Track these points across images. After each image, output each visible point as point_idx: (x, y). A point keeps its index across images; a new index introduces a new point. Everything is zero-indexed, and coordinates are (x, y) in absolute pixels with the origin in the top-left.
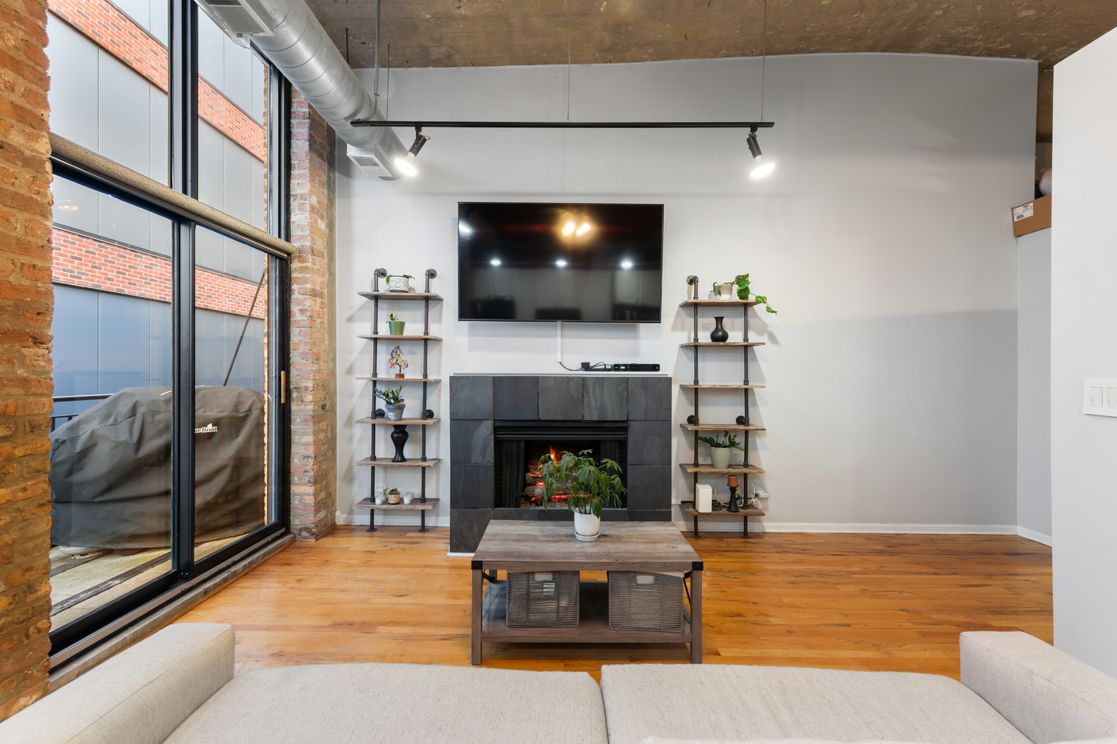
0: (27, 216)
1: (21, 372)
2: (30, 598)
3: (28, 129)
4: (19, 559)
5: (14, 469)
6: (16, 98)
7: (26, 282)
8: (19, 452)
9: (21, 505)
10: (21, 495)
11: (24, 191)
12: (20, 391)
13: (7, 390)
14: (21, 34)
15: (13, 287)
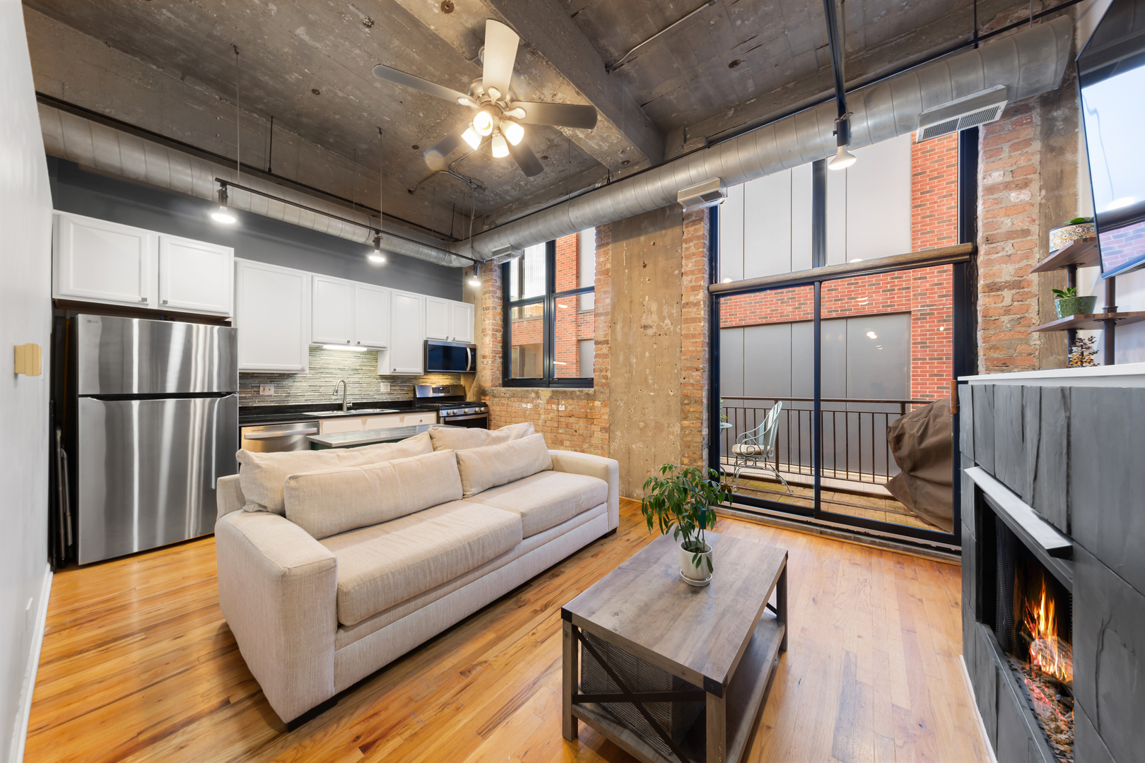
0: (695, 324)
1: (692, 381)
2: (695, 464)
3: (696, 292)
4: (692, 448)
5: (690, 415)
6: (693, 284)
7: (693, 349)
8: (691, 410)
9: (692, 429)
10: (692, 425)
11: (694, 316)
12: (691, 388)
13: (688, 387)
14: (694, 260)
15: (690, 351)
